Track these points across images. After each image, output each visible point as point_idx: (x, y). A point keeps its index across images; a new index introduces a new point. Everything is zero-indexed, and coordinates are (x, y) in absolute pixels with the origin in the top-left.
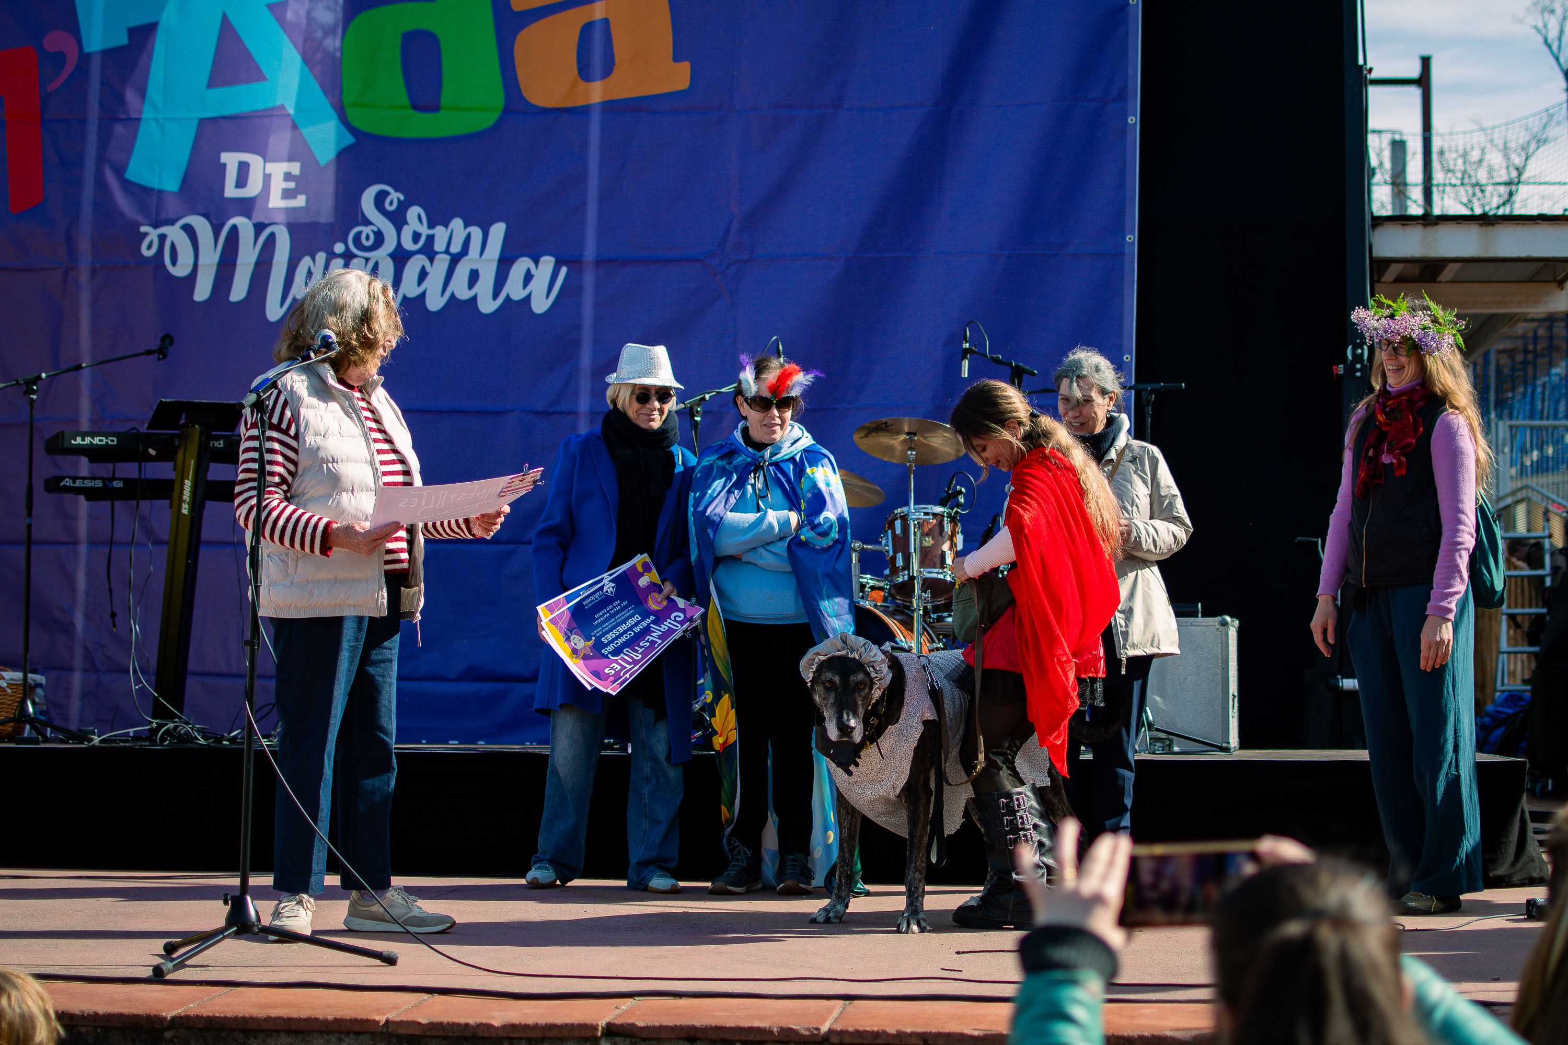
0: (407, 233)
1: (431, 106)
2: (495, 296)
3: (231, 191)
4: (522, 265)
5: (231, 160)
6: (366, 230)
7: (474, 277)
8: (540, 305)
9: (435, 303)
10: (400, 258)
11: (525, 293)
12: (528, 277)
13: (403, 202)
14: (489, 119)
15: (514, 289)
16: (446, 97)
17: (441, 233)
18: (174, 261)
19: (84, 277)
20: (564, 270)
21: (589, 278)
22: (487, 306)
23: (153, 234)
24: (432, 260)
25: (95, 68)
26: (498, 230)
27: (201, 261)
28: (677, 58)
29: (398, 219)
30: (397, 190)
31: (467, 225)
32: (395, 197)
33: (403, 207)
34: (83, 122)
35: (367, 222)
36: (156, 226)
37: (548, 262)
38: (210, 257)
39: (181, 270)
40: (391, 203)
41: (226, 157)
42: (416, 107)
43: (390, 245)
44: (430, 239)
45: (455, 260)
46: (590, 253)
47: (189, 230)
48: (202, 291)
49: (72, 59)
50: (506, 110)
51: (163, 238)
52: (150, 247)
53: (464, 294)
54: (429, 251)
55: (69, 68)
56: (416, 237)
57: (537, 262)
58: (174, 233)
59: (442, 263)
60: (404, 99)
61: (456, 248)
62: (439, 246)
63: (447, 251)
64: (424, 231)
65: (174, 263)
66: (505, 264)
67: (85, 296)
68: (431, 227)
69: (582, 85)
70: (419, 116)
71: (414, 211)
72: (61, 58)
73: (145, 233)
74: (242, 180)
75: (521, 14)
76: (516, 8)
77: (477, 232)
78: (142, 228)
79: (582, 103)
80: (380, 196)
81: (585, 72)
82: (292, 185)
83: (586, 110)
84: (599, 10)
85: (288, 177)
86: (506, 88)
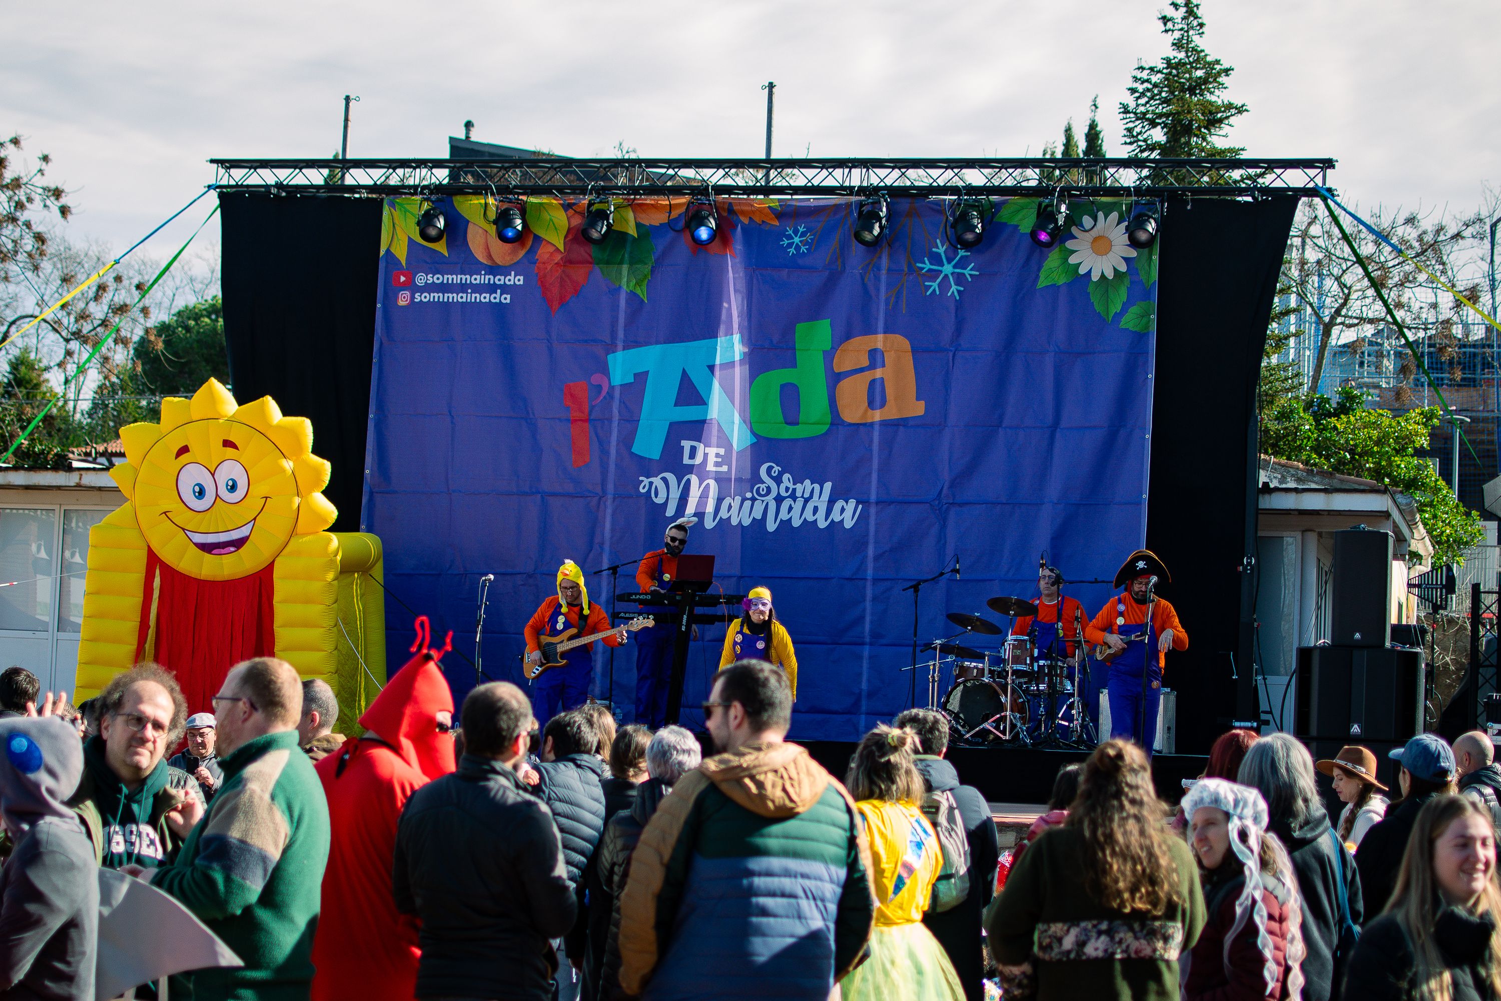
0: (782, 487)
1: (795, 423)
2: (826, 520)
3: (686, 461)
4: (840, 504)
5: (687, 444)
6: (762, 486)
7: (816, 509)
8: (849, 524)
9: (796, 523)
10: (779, 500)
11: (841, 518)
12: (843, 510)
13: (781, 471)
14: (824, 429)
15: (836, 516)
16: (802, 418)
17: (799, 487)
18: (656, 495)
19: (609, 502)
20: (860, 506)
21: (873, 510)
22: (822, 524)
23: (646, 481)
24: (795, 501)
25: (617, 394)
26: (828, 486)
27: (671, 496)
28: (918, 399)
29: (778, 480)
30: (777, 466)
31: (812, 483)
32: (777, 469)
33: (781, 474)
34: (610, 420)
35: (763, 482)
36: (647, 477)
37: (852, 502)
38: (675, 494)
39: (659, 500)
40: (775, 472)
41: (684, 443)
42: (788, 423)
43: (774, 494)
44: (794, 490)
45: (807, 501)
46: (873, 498)
47: (665, 480)
48: (670, 512)
49: (605, 389)
50: (832, 424)
51: (651, 483)
52: (644, 488)
53: (811, 518)
54: (793, 497)
55: (604, 393)
56: (787, 489)
57: (847, 502)
58: (657, 481)
59: (800, 502)
60: (781, 418)
61: (807, 495)
62: (799, 494)
63: (802, 497)
64: (791, 486)
65: (656, 497)
66: (831, 502)
67: (609, 511)
68: (794, 484)
69: (870, 412)
70: (788, 427)
71: (786, 476)
72: (599, 388)
73: (643, 481)
74: (692, 455)
75: (839, 374)
76: (836, 371)
77: (817, 487)
78: (641, 478)
79: (869, 421)
80: (769, 469)
81: (871, 404)
82: (720, 460)
83: (872, 424)
84: (878, 373)
85: (717, 455)
86: (832, 413)
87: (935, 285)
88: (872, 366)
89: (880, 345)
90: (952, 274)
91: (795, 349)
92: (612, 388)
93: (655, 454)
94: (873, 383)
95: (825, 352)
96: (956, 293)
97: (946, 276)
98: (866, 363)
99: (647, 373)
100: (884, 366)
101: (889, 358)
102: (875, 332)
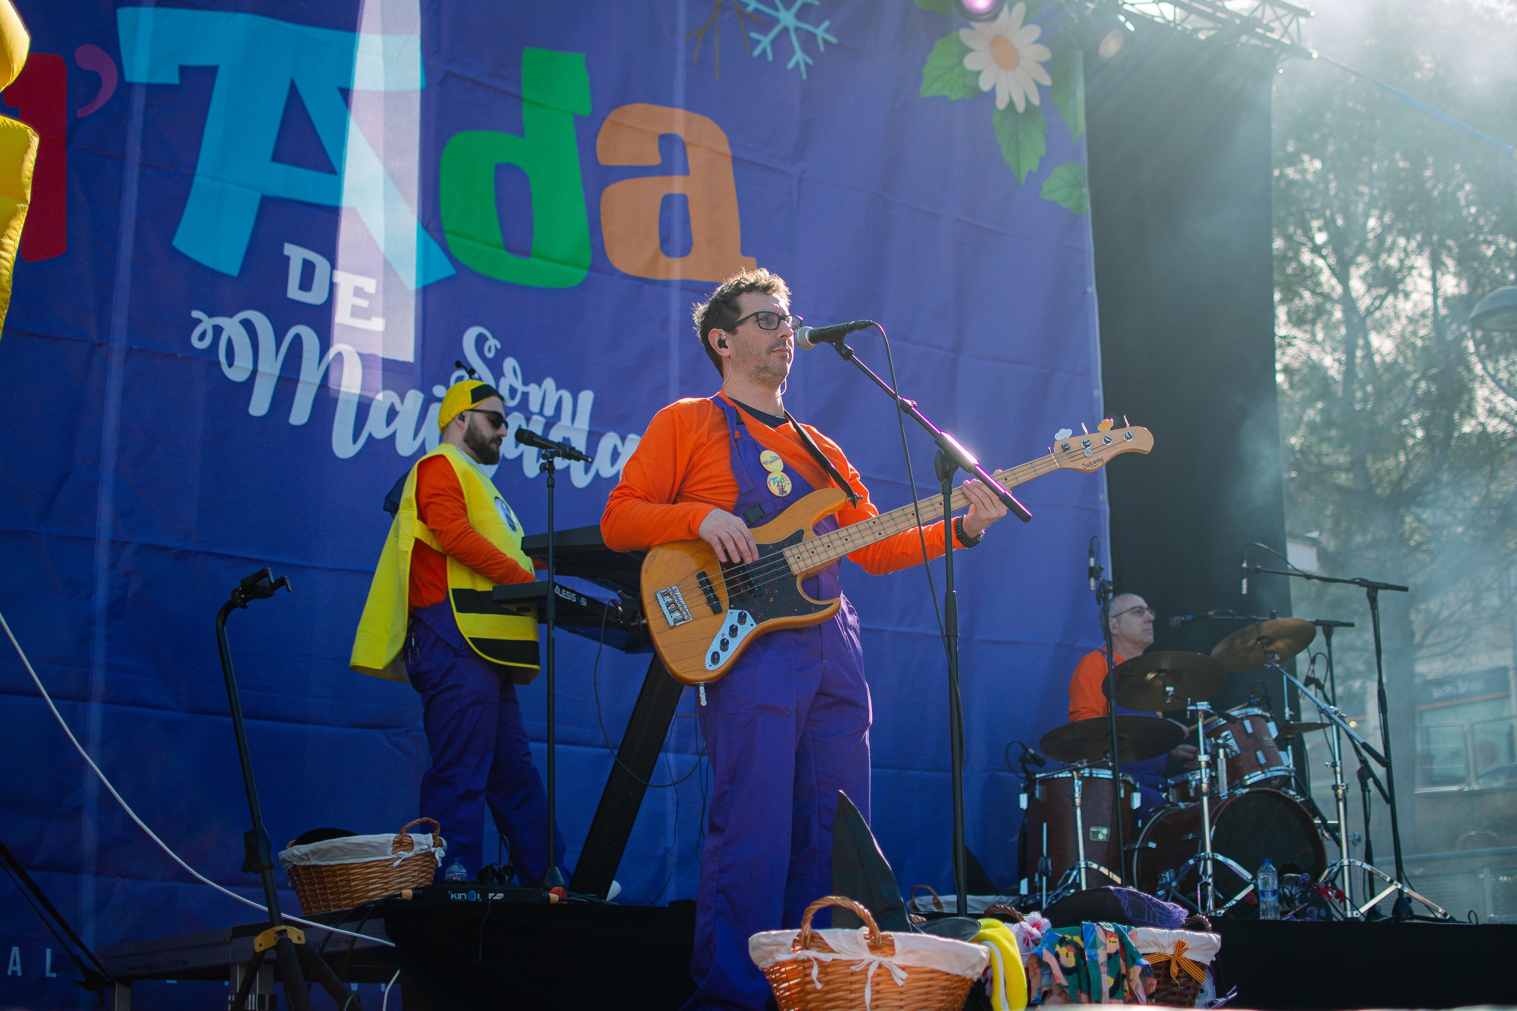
1: (524, 251)
2: (586, 471)
3: (294, 292)
4: (611, 439)
5: (296, 254)
9: (530, 468)
12: (617, 453)
13: (500, 350)
14: (575, 277)
15: (603, 465)
16: (537, 244)
17: (534, 391)
18: (230, 360)
19: (116, 360)
22: (580, 480)
23: (207, 323)
24: (531, 419)
25: (138, 103)
26: (587, 398)
27: (261, 368)
29: (496, 368)
30: (494, 337)
31: (559, 387)
32: (493, 343)
33: (501, 355)
34: (121, 161)
36: (211, 315)
37: (631, 440)
38: (271, 365)
39: (237, 373)
40: (490, 350)
41: (290, 249)
42: (511, 248)
44: (525, 395)
45: (550, 423)
48: (259, 405)
49: (109, 86)
50: (592, 269)
51: (218, 330)
52: (202, 337)
54: (527, 409)
55: (106, 95)
56: (513, 391)
57: (622, 439)
58: (232, 327)
59: (540, 424)
60: (498, 238)
61: (549, 411)
62: (534, 406)
63: (541, 413)
64: (520, 386)
65: (230, 364)
66: (595, 433)
67: (114, 384)
68: (526, 383)
69: (663, 259)
70: (511, 258)
71: (510, 364)
72: (95, 81)
73: (198, 321)
74: (306, 284)
75: (608, 169)
76: (603, 160)
77: (567, 396)
78: (196, 314)
79: (661, 276)
80: (480, 341)
81: (666, 245)
82: (364, 303)
83: (667, 284)
84: (677, 185)
85: (359, 292)
86: (593, 246)
87: (766, 42)
88: (665, 169)
89: (679, 130)
90: (797, 29)
91: (520, 98)
92: (125, 88)
93: (230, 264)
94: (667, 201)
95: (578, 119)
96: (803, 67)
97: (785, 30)
98: (654, 158)
99: (212, 71)
100: (686, 172)
101: (695, 158)
102: (670, 103)
